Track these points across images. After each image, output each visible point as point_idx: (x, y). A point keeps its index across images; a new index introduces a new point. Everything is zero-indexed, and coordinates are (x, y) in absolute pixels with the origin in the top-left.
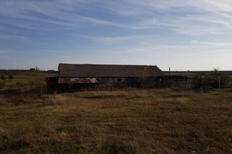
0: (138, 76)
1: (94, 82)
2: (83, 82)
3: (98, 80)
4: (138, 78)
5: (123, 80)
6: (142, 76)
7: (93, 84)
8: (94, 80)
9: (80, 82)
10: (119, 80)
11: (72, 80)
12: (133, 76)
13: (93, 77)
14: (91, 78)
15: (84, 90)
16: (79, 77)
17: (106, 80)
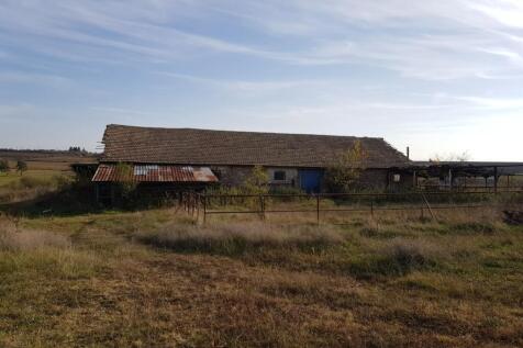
0: (335, 165)
1: (206, 180)
2: (171, 179)
3: (217, 174)
4: (333, 170)
5: (291, 175)
6: (347, 165)
7: (202, 185)
8: (204, 175)
9: (161, 179)
10: (280, 176)
11: (138, 171)
12: (320, 164)
13: (205, 165)
14: (197, 166)
15: (170, 205)
16: (159, 165)
17: (241, 174)
